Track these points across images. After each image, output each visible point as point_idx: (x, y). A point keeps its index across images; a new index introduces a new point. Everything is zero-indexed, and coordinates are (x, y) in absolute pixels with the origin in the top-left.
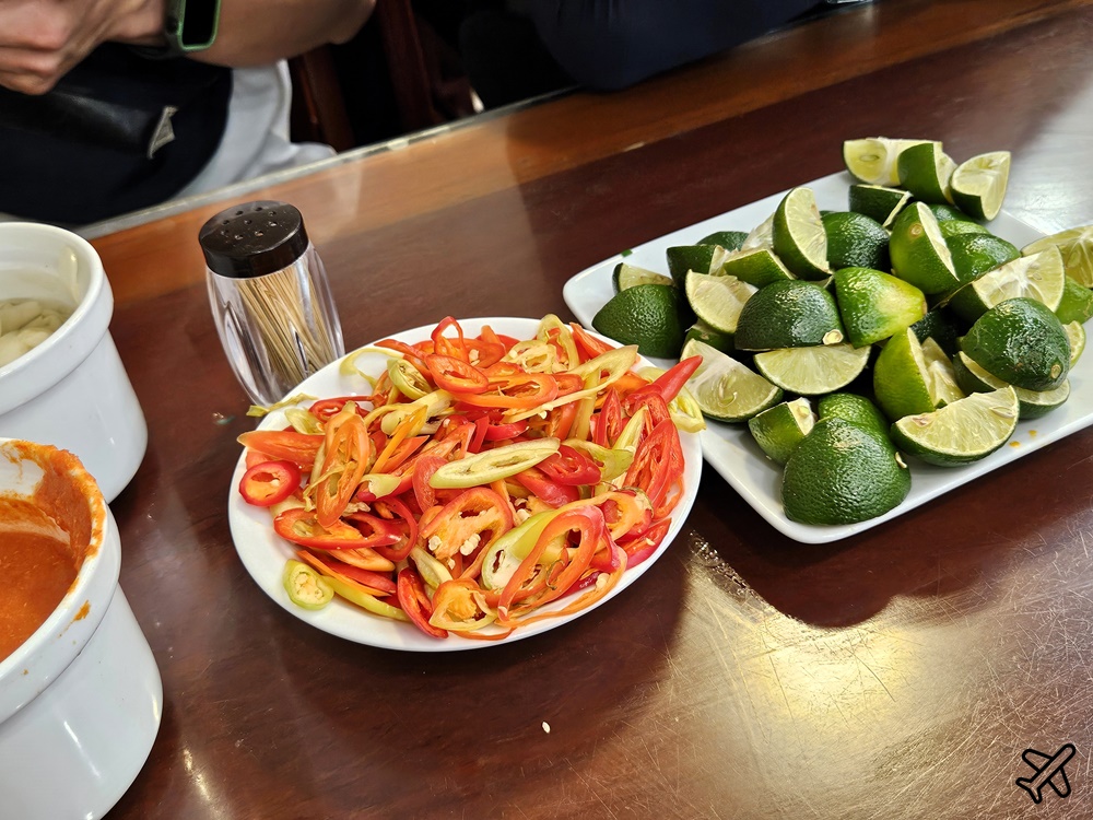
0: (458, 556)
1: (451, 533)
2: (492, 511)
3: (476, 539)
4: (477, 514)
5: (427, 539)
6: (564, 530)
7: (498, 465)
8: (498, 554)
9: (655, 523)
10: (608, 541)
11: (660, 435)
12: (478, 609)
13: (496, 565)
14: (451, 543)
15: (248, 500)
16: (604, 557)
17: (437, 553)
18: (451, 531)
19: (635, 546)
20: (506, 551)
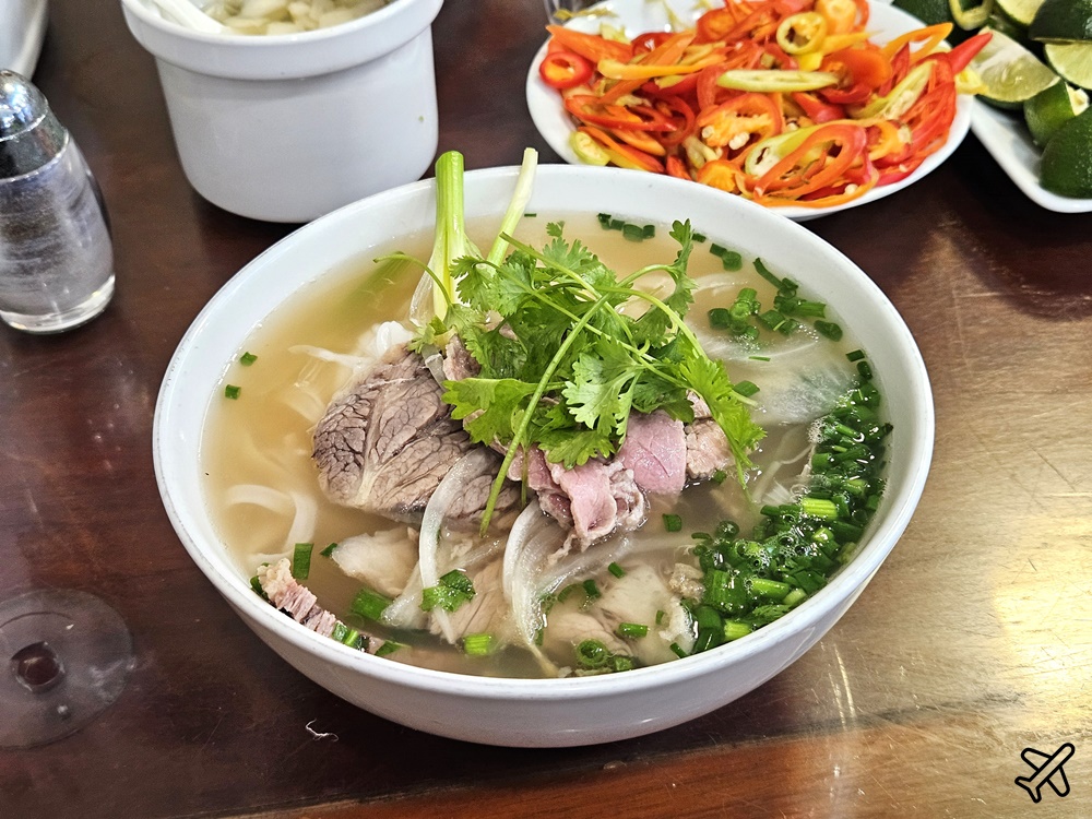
0: (727, 148)
1: (726, 127)
2: (764, 116)
3: (746, 137)
4: (750, 116)
5: (702, 128)
6: (827, 139)
7: (782, 80)
8: (764, 150)
9: (911, 157)
10: (865, 159)
11: (939, 93)
12: (736, 187)
13: (760, 159)
14: (723, 135)
15: (544, 79)
16: (859, 172)
17: (708, 140)
18: (724, 126)
19: (889, 171)
20: (772, 149)
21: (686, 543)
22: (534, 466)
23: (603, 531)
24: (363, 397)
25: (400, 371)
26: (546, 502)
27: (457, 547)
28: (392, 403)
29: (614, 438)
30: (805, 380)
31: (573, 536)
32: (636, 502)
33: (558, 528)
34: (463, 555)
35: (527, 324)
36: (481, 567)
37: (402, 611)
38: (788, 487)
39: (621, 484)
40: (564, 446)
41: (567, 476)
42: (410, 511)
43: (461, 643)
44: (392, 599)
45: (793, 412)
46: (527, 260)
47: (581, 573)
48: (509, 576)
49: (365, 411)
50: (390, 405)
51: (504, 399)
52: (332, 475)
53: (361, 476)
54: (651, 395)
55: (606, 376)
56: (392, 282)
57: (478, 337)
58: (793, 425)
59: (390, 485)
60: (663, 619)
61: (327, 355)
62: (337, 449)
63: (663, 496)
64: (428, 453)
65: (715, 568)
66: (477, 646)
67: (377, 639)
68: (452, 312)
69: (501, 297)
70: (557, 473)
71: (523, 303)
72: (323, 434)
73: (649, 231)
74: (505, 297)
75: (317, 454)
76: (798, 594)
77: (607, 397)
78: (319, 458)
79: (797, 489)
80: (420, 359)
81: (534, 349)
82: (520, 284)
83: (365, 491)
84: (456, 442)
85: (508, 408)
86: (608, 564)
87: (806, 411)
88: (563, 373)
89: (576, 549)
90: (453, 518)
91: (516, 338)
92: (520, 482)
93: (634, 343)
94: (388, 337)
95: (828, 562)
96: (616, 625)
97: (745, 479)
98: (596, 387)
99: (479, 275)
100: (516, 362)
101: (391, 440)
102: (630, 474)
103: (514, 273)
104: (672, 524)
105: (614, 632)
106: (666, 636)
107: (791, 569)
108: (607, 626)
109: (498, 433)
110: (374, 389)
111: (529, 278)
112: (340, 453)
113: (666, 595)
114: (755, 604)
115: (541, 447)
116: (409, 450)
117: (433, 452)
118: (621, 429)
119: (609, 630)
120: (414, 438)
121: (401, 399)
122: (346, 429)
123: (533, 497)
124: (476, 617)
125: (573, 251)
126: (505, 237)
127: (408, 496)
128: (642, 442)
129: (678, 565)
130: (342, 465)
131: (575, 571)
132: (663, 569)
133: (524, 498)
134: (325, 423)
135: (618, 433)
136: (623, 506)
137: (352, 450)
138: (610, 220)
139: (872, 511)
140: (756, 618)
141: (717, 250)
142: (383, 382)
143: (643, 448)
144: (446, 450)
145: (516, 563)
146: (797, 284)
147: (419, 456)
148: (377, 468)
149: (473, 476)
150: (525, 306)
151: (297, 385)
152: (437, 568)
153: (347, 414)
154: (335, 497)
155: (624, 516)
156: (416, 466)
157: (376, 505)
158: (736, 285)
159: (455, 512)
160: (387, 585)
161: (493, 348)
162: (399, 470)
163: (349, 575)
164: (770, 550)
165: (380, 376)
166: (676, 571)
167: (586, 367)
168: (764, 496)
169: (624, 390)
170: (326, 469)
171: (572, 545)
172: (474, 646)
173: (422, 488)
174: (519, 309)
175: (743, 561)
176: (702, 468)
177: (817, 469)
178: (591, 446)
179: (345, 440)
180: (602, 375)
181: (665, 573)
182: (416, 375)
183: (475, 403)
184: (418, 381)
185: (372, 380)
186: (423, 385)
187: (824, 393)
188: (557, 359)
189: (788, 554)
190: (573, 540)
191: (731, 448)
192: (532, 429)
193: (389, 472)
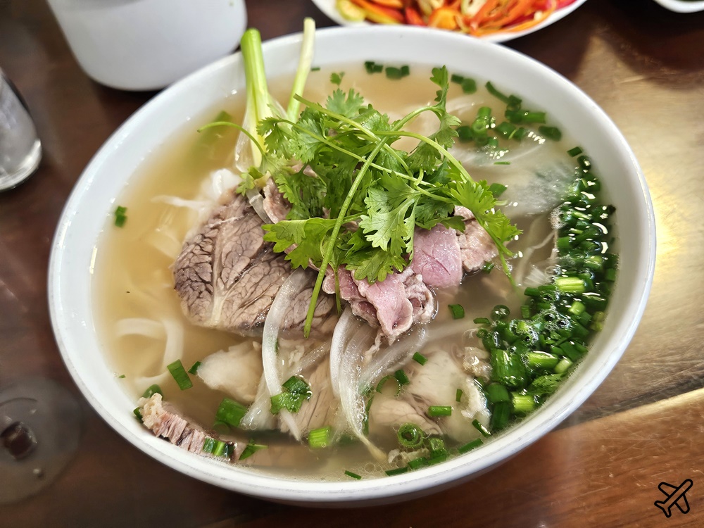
12: (457, 25)
21: (470, 327)
22: (343, 282)
23: (405, 327)
24: (206, 235)
25: (232, 211)
26: (356, 309)
27: (292, 354)
28: (229, 239)
29: (405, 255)
30: (540, 176)
31: (381, 334)
32: (427, 299)
33: (368, 327)
34: (298, 361)
35: (323, 164)
36: (313, 368)
37: (256, 417)
38: (542, 268)
39: (414, 286)
40: (365, 264)
41: (372, 289)
42: (253, 328)
43: (305, 439)
44: (247, 405)
45: (537, 205)
46: (317, 115)
47: (391, 365)
48: (336, 379)
49: (209, 248)
50: (228, 240)
51: (313, 234)
52: (190, 301)
53: (213, 301)
54: (428, 212)
55: (392, 204)
56: (220, 136)
57: (287, 179)
58: (537, 216)
59: (235, 307)
60: (462, 398)
61: (178, 202)
62: (192, 281)
63: (447, 289)
64: (261, 277)
65: (497, 348)
66: (319, 439)
67: (241, 444)
68: (265, 159)
69: (300, 148)
70: (363, 288)
71: (319, 149)
72: (180, 270)
73: (404, 71)
74: (304, 147)
75: (178, 286)
76: (566, 362)
77: (395, 221)
78: (179, 290)
79: (549, 270)
80: (246, 200)
81: (331, 183)
82: (314, 135)
83: (218, 312)
84: (281, 264)
85: (317, 240)
86: (411, 355)
87: (544, 202)
88: (356, 207)
89: (385, 345)
90: (286, 329)
91: (316, 175)
92: (334, 294)
93: (409, 172)
94: (221, 181)
95: (585, 331)
96: (426, 409)
97: (509, 268)
98: (384, 216)
99: (281, 131)
100: (319, 193)
101: (231, 269)
102: (420, 278)
103: (308, 127)
104: (456, 312)
105: (425, 414)
106: (468, 414)
107: (556, 340)
108: (418, 409)
109: (312, 259)
110: (214, 228)
111: (320, 129)
112: (195, 284)
113: (462, 376)
114: (534, 377)
115: (349, 268)
116: (246, 277)
117: (265, 275)
118: (409, 246)
119: (421, 413)
120: (249, 266)
121: (235, 234)
122: (196, 264)
123: (346, 305)
124: (315, 414)
125: (350, 98)
126: (297, 98)
127: (249, 316)
128: (426, 250)
129: (467, 348)
130: (197, 293)
131: (387, 364)
132: (456, 353)
133: (339, 306)
134: (180, 261)
135: (408, 251)
136: (418, 303)
137: (203, 281)
138: (373, 67)
139: (611, 282)
140: (536, 388)
141: (457, 79)
142: (219, 222)
143: (427, 254)
144: (274, 272)
145: (340, 366)
146: (521, 98)
147: (255, 280)
148: (223, 293)
149: (298, 292)
150: (321, 151)
151: (158, 230)
152: (279, 376)
153: (196, 252)
154: (194, 320)
155: (419, 313)
156: (253, 289)
157: (226, 324)
158: (475, 106)
159: (286, 324)
160: (242, 392)
161: (301, 186)
162: (240, 293)
163: (212, 388)
164: (538, 326)
165: (218, 216)
166: (466, 354)
167: (375, 199)
168: (524, 279)
169: (408, 214)
170: (185, 298)
171: (381, 340)
172: (315, 440)
173: (260, 308)
174: (316, 154)
175: (517, 339)
176: (474, 264)
177: (563, 251)
178: (387, 264)
179: (197, 273)
180: (388, 203)
181: (458, 357)
182: (245, 213)
183: (291, 239)
184: (247, 218)
185: (212, 220)
186: (251, 221)
187: (558, 186)
188: (351, 194)
189: (552, 328)
190: (382, 337)
191: (493, 241)
192: (339, 253)
193: (233, 296)
